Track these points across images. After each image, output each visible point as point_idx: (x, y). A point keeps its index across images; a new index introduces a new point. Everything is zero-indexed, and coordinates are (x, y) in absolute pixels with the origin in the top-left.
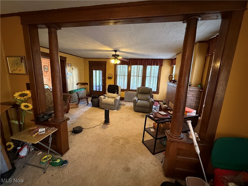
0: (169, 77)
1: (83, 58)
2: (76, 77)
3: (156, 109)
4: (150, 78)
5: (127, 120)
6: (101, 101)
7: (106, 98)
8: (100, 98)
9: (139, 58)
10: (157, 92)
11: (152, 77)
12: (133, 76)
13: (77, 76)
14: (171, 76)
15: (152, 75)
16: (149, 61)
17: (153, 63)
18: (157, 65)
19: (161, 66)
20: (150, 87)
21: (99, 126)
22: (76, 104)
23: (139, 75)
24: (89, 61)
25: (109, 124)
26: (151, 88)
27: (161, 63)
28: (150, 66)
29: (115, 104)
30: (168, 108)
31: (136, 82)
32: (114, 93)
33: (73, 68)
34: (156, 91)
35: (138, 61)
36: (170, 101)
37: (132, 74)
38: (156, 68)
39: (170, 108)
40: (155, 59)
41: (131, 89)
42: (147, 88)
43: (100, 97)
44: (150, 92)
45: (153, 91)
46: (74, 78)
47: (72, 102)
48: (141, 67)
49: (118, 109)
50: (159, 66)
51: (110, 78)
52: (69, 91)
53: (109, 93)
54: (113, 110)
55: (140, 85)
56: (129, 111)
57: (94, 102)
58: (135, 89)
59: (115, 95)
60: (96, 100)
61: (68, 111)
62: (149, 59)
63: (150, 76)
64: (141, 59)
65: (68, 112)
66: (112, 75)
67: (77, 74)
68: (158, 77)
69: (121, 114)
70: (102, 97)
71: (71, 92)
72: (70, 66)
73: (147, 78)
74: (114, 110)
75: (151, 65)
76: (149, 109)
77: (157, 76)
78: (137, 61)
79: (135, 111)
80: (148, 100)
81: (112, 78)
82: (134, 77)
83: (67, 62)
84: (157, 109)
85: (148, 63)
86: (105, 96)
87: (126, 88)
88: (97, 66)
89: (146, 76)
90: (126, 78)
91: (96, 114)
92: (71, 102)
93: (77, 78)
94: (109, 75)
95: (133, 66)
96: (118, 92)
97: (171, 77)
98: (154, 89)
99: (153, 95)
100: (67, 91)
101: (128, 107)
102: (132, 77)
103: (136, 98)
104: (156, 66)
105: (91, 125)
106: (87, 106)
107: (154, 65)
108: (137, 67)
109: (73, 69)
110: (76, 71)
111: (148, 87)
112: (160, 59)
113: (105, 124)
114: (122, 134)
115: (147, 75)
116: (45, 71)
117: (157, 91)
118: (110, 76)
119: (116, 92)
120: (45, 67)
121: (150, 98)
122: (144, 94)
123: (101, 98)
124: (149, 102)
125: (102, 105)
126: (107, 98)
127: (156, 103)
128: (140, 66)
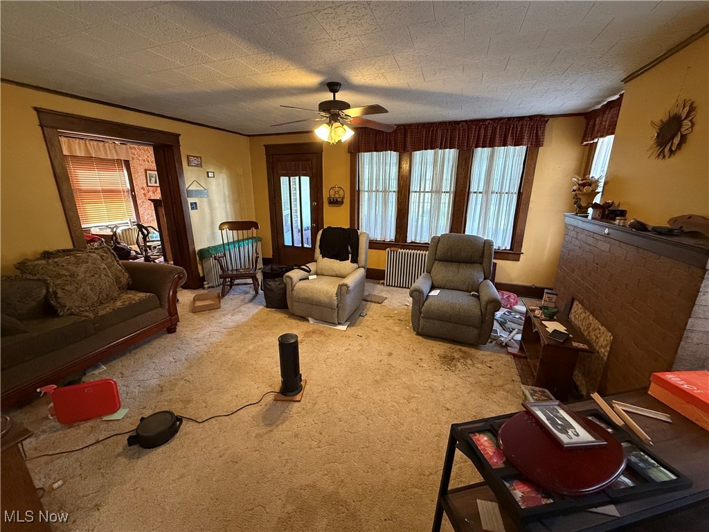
0: (579, 189)
1: (248, 136)
2: (225, 201)
3: (509, 325)
4: (485, 199)
5: (377, 381)
6: (292, 290)
7: (310, 277)
8: (289, 280)
9: (441, 119)
10: (514, 252)
11: (494, 196)
12: (420, 192)
13: (227, 200)
14: (590, 185)
15: (495, 186)
16: (482, 131)
17: (501, 135)
18: (517, 143)
19: (535, 145)
20: (484, 233)
21: (255, 410)
22: (216, 295)
23: (441, 187)
24: (267, 147)
25: (298, 397)
26: (490, 239)
27: (537, 133)
28: (487, 150)
29: (340, 301)
30: (575, 344)
31: (428, 215)
32: (342, 258)
33: (208, 173)
34: (508, 248)
35: (439, 133)
36: (576, 303)
37: (414, 186)
38: (510, 158)
39: (581, 346)
40: (509, 119)
41: (409, 240)
42: (473, 239)
43: (287, 274)
44: (482, 256)
45: (495, 247)
46: (216, 205)
47: (211, 285)
48: (450, 156)
49: (353, 318)
50: (524, 148)
51: (335, 202)
52: (198, 248)
53: (323, 257)
54: (335, 324)
55: (443, 227)
56: (397, 329)
57: (271, 290)
58: (426, 242)
59: (347, 265)
60: (277, 283)
61: (176, 325)
62: (485, 120)
63: (487, 191)
64: (449, 122)
65: (175, 328)
66: (341, 192)
67: (227, 193)
68: (520, 194)
69: (359, 348)
70: (295, 274)
71: (204, 254)
72: (197, 165)
73: (473, 197)
74: (339, 324)
75: (492, 145)
76: (476, 331)
77: (516, 190)
78: (433, 131)
79: (418, 334)
80: (473, 289)
81: (342, 203)
82: (422, 194)
83: (184, 151)
84: (514, 326)
85: (479, 136)
86: (309, 271)
87: (393, 238)
88: (293, 163)
89: (472, 190)
90: (393, 199)
91: (265, 340)
92: (206, 286)
93: (228, 206)
94: (332, 192)
95: (417, 155)
96: (357, 256)
97: (586, 189)
98: (502, 241)
99: (495, 264)
100: (190, 250)
101: (394, 309)
102: (413, 197)
103: (422, 283)
104: (512, 148)
105: (226, 401)
106: (250, 305)
107: (504, 145)
108: (436, 154)
109: (208, 177)
110: (221, 181)
111: (474, 234)
112: (531, 118)
113: (282, 397)
114: (340, 467)
115: (473, 188)
116: (149, 184)
117: (511, 249)
118: (337, 196)
119: (350, 256)
120: (148, 172)
121: (481, 280)
122: (459, 262)
123: (291, 279)
124: (478, 297)
125: (296, 304)
126: (315, 277)
127: (509, 296)
128: (447, 150)
